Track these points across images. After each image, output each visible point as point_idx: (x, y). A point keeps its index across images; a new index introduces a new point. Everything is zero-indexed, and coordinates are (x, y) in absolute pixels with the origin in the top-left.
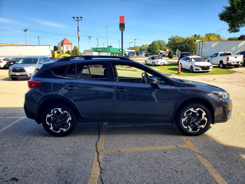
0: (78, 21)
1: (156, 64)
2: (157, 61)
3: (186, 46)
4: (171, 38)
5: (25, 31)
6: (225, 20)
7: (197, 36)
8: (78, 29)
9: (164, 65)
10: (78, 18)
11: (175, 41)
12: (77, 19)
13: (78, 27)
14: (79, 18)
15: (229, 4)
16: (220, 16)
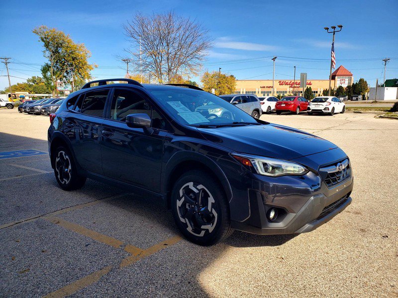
0: (334, 34)
5: (274, 59)
8: (333, 47)
10: (334, 28)
12: (333, 30)
13: (333, 44)
14: (337, 27)
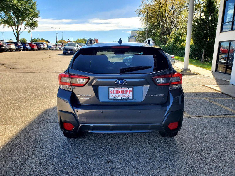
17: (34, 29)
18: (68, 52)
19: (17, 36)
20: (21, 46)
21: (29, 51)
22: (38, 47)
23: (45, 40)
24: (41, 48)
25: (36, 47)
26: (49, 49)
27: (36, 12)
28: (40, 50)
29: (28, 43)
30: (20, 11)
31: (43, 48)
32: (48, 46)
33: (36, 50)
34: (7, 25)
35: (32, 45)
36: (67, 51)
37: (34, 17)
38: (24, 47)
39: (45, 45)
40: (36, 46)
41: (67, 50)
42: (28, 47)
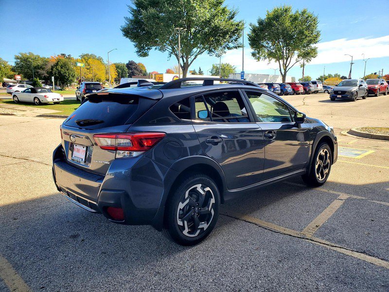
1: (43, 100)
2: (45, 96)
3: (59, 72)
4: (20, 55)
6: (130, 38)
7: (67, 57)
9: (55, 103)
11: (29, 62)
15: (131, 15)
16: (123, 30)
17: (310, 61)
18: (338, 96)
19: (283, 74)
20: (278, 89)
21: (290, 95)
22: (305, 89)
23: (341, 76)
24: (310, 90)
25: (301, 90)
26: (326, 92)
27: (315, 33)
28: (309, 94)
29: (290, 84)
30: (291, 37)
31: (314, 90)
32: (324, 87)
33: (302, 94)
34: (273, 60)
35: (296, 86)
36: (336, 95)
37: (310, 42)
38: (281, 90)
39: (319, 85)
40: (302, 88)
41: (336, 92)
42: (289, 89)
